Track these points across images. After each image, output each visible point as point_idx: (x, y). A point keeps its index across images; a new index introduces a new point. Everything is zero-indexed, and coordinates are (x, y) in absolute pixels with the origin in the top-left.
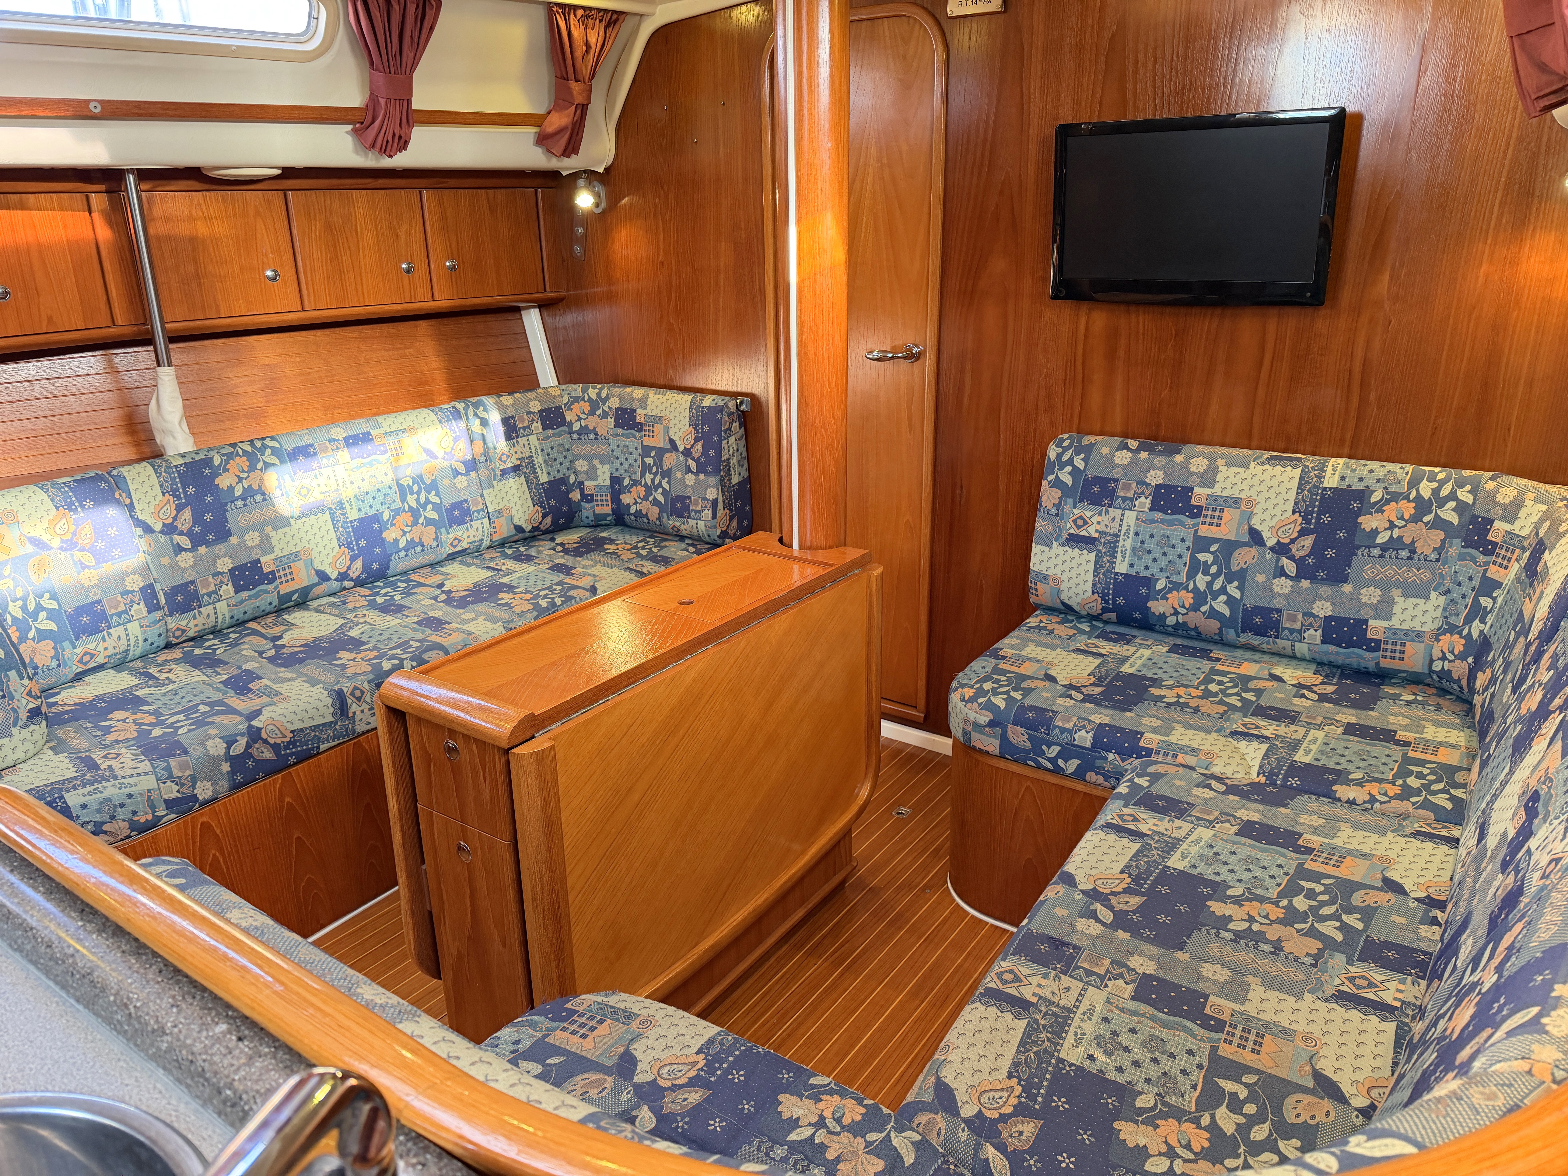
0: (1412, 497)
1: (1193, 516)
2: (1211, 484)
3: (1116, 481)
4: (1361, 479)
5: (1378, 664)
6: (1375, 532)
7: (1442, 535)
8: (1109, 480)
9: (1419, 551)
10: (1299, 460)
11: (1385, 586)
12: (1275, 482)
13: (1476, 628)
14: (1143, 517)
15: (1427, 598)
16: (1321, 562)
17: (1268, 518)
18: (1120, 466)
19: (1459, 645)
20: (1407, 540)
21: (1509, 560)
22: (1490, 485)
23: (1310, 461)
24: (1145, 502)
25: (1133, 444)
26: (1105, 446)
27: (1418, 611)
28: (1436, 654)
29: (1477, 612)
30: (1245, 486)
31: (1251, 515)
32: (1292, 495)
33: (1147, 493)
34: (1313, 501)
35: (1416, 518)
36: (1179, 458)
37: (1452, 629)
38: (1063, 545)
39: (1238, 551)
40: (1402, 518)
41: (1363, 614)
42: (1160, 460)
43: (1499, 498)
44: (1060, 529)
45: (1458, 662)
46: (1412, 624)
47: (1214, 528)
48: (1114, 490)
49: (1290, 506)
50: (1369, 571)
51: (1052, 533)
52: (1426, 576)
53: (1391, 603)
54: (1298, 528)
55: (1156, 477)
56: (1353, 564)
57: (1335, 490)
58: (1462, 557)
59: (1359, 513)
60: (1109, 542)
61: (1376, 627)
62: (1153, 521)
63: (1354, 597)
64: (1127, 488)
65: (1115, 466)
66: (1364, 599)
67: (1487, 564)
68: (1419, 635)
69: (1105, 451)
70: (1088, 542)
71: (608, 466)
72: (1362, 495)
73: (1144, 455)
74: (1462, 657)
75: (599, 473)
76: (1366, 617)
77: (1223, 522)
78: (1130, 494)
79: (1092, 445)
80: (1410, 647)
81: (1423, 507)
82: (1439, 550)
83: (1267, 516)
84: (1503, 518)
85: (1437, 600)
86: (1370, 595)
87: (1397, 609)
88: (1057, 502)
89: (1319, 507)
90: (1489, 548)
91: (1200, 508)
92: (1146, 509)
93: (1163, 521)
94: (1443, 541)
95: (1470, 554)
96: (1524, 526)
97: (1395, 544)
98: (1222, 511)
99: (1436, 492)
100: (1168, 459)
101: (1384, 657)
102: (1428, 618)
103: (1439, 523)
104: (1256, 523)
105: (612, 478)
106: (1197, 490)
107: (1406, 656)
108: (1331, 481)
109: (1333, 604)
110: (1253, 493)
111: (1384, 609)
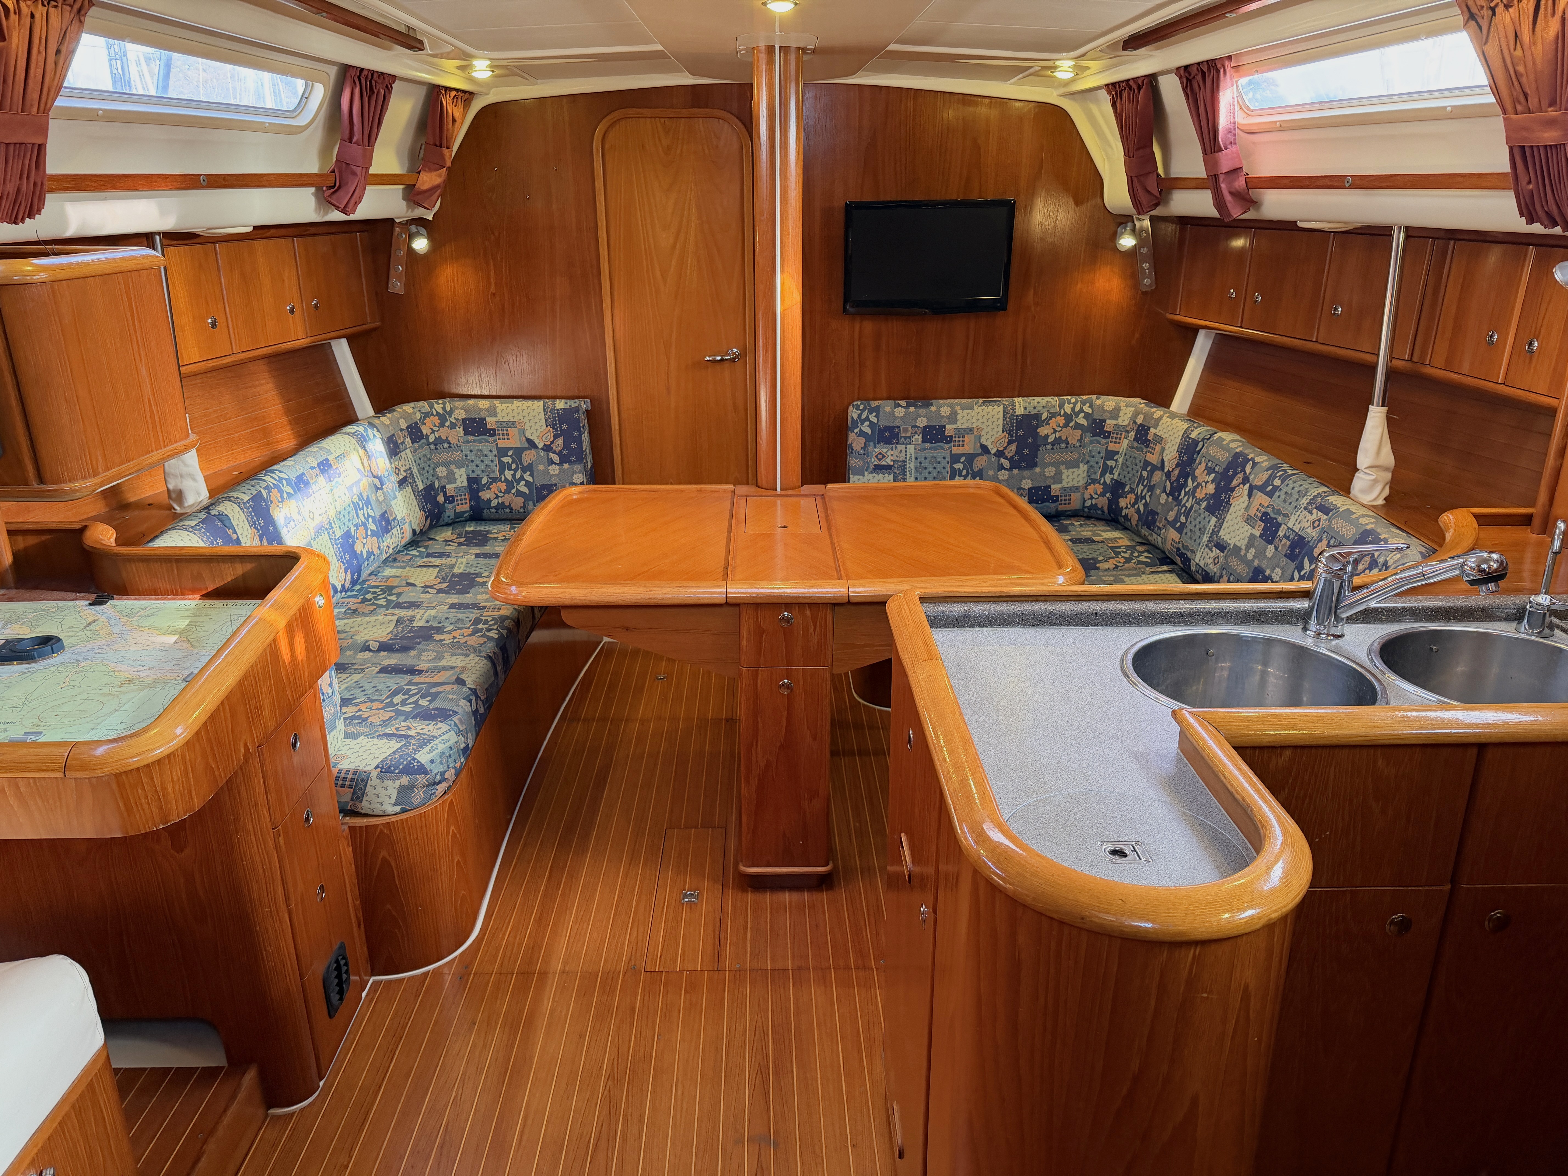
0: (1062, 414)
1: (948, 442)
2: (955, 421)
3: (898, 427)
4: (1035, 408)
5: (1057, 509)
6: (1047, 436)
7: (1080, 432)
8: (894, 427)
9: (1070, 443)
10: (999, 401)
11: (1056, 464)
12: (990, 416)
13: (1108, 478)
14: (918, 447)
15: (1079, 467)
16: (1023, 458)
17: (990, 437)
18: (899, 417)
19: (1100, 488)
20: (1064, 438)
21: (1120, 439)
22: (1098, 402)
23: (1006, 401)
24: (918, 438)
25: (903, 403)
26: (887, 406)
27: (1075, 476)
28: (1087, 496)
29: (1106, 469)
30: (974, 420)
31: (980, 437)
32: (1001, 422)
33: (918, 432)
34: (1012, 423)
35: (1066, 425)
36: (933, 409)
37: (1094, 481)
38: (872, 473)
39: (976, 459)
40: (1059, 426)
41: (1048, 483)
42: (922, 411)
43: (1106, 408)
44: (868, 463)
45: (1101, 498)
46: (1073, 483)
47: (960, 448)
48: (898, 433)
49: (1000, 428)
50: (1048, 458)
51: (863, 466)
52: (1076, 456)
53: (1061, 473)
54: (1007, 440)
55: (922, 422)
56: (1039, 456)
57: (1022, 416)
58: (1092, 442)
59: (1037, 427)
60: (901, 466)
61: (1055, 489)
62: (925, 449)
63: (1042, 474)
64: (906, 430)
65: (896, 418)
66: (1047, 474)
67: (1107, 443)
68: (1077, 488)
69: (888, 409)
70: (888, 468)
71: (463, 470)
72: (1037, 416)
73: (912, 409)
74: (1103, 494)
75: (457, 476)
76: (1049, 484)
77: (965, 443)
78: (909, 434)
79: (878, 407)
80: (1073, 496)
81: (1068, 418)
82: (1080, 441)
83: (989, 436)
84: (1111, 418)
85: (1083, 467)
86: (1050, 471)
87: (1064, 477)
88: (863, 445)
89: (1016, 426)
90: (1107, 435)
91: (951, 437)
92: (920, 442)
93: (931, 448)
94: (1081, 435)
95: (1096, 440)
96: (1124, 419)
97: (1058, 441)
98: (963, 437)
99: (1073, 409)
100: (927, 410)
101: (1061, 504)
102: (1080, 478)
103: (1078, 426)
104: (983, 441)
105: (469, 479)
106: (947, 426)
107: (1071, 502)
108: (1020, 411)
109: (1032, 480)
110: (979, 423)
111: (1058, 478)
